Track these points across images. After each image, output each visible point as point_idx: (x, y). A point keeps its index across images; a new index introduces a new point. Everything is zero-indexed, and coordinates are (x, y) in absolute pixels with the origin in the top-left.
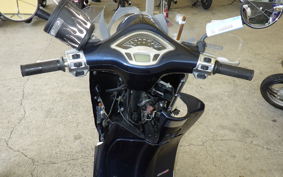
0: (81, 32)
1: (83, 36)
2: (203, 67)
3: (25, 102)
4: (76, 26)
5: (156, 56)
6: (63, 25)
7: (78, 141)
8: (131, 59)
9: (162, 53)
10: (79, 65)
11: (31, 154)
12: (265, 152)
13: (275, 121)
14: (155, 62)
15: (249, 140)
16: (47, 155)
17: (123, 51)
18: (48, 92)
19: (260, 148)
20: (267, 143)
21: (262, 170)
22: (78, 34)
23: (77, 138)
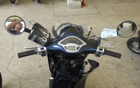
0: (45, 40)
1: (45, 41)
2: (99, 52)
3: (14, 48)
4: (42, 37)
5: (78, 48)
6: (37, 37)
7: (40, 68)
8: (67, 49)
9: (81, 46)
10: (44, 52)
11: (19, 74)
12: (127, 75)
13: (132, 59)
14: (78, 51)
15: (119, 69)
16: (26, 75)
17: (63, 46)
18: (25, 42)
19: (124, 73)
20: (128, 70)
21: (124, 84)
22: (43, 41)
23: (40, 67)
